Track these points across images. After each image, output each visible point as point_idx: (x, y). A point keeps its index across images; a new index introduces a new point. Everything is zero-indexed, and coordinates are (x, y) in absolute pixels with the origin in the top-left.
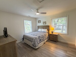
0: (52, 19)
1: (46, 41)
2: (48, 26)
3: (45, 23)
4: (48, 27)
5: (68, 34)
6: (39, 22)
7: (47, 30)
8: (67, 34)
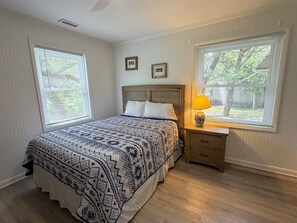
0: (197, 49)
1: (166, 167)
2: (180, 89)
3: (162, 73)
4: (175, 94)
5: (278, 131)
6: (132, 63)
7: (170, 106)
8: (274, 130)
